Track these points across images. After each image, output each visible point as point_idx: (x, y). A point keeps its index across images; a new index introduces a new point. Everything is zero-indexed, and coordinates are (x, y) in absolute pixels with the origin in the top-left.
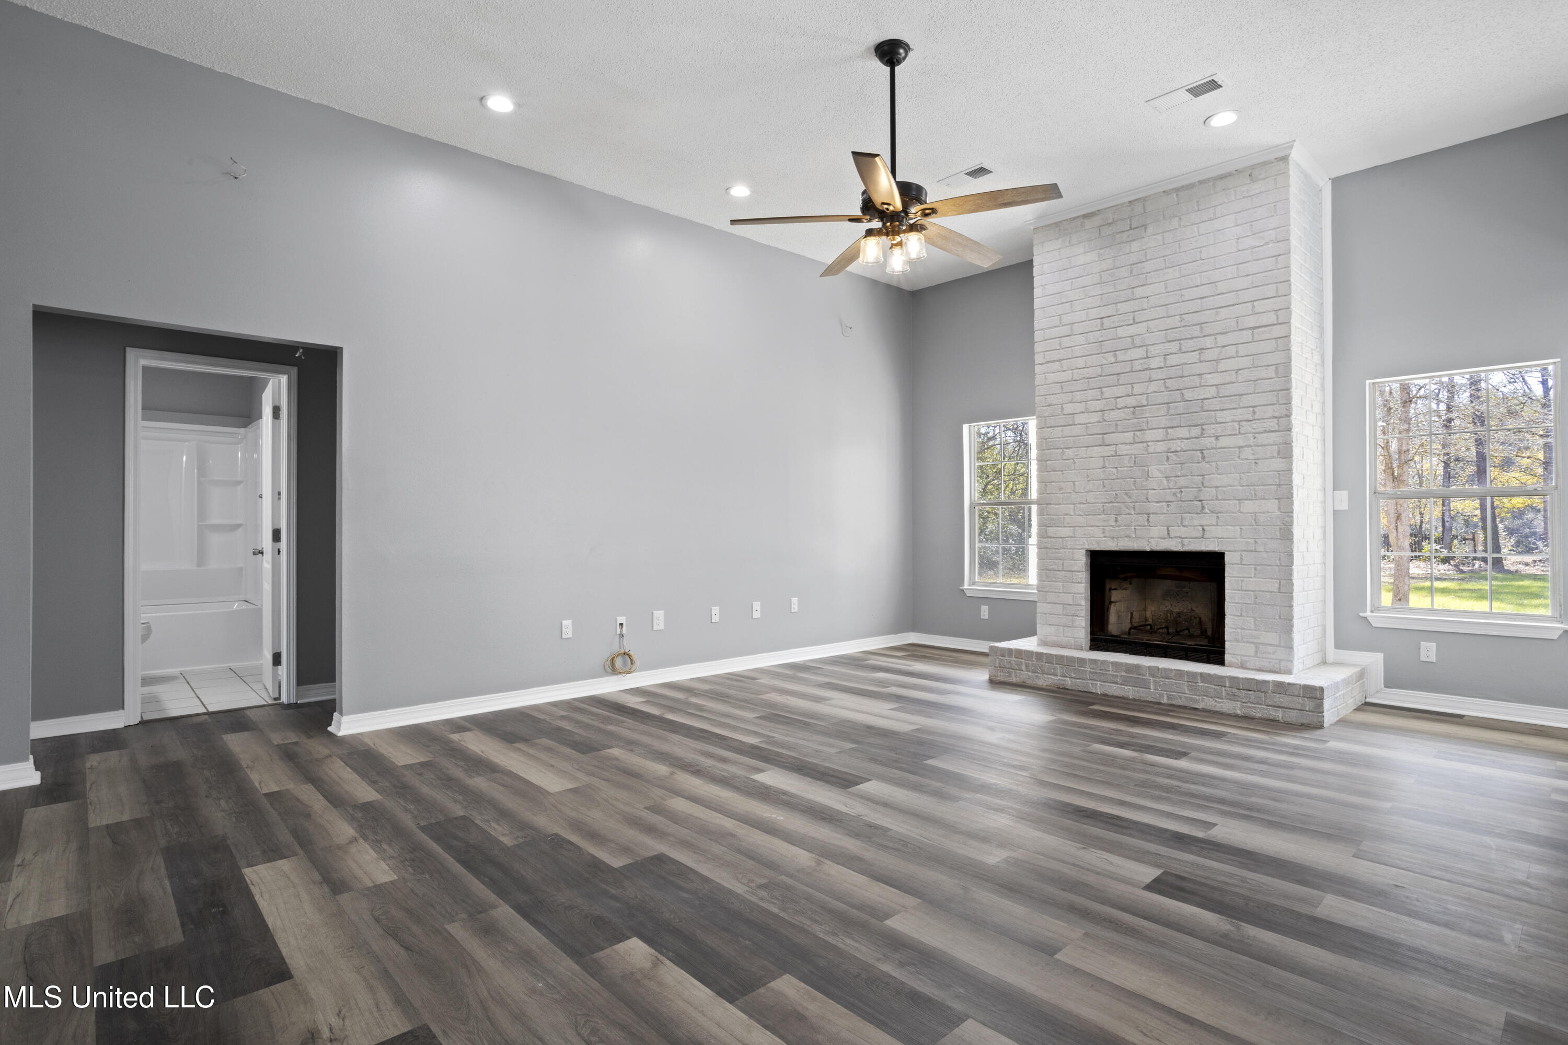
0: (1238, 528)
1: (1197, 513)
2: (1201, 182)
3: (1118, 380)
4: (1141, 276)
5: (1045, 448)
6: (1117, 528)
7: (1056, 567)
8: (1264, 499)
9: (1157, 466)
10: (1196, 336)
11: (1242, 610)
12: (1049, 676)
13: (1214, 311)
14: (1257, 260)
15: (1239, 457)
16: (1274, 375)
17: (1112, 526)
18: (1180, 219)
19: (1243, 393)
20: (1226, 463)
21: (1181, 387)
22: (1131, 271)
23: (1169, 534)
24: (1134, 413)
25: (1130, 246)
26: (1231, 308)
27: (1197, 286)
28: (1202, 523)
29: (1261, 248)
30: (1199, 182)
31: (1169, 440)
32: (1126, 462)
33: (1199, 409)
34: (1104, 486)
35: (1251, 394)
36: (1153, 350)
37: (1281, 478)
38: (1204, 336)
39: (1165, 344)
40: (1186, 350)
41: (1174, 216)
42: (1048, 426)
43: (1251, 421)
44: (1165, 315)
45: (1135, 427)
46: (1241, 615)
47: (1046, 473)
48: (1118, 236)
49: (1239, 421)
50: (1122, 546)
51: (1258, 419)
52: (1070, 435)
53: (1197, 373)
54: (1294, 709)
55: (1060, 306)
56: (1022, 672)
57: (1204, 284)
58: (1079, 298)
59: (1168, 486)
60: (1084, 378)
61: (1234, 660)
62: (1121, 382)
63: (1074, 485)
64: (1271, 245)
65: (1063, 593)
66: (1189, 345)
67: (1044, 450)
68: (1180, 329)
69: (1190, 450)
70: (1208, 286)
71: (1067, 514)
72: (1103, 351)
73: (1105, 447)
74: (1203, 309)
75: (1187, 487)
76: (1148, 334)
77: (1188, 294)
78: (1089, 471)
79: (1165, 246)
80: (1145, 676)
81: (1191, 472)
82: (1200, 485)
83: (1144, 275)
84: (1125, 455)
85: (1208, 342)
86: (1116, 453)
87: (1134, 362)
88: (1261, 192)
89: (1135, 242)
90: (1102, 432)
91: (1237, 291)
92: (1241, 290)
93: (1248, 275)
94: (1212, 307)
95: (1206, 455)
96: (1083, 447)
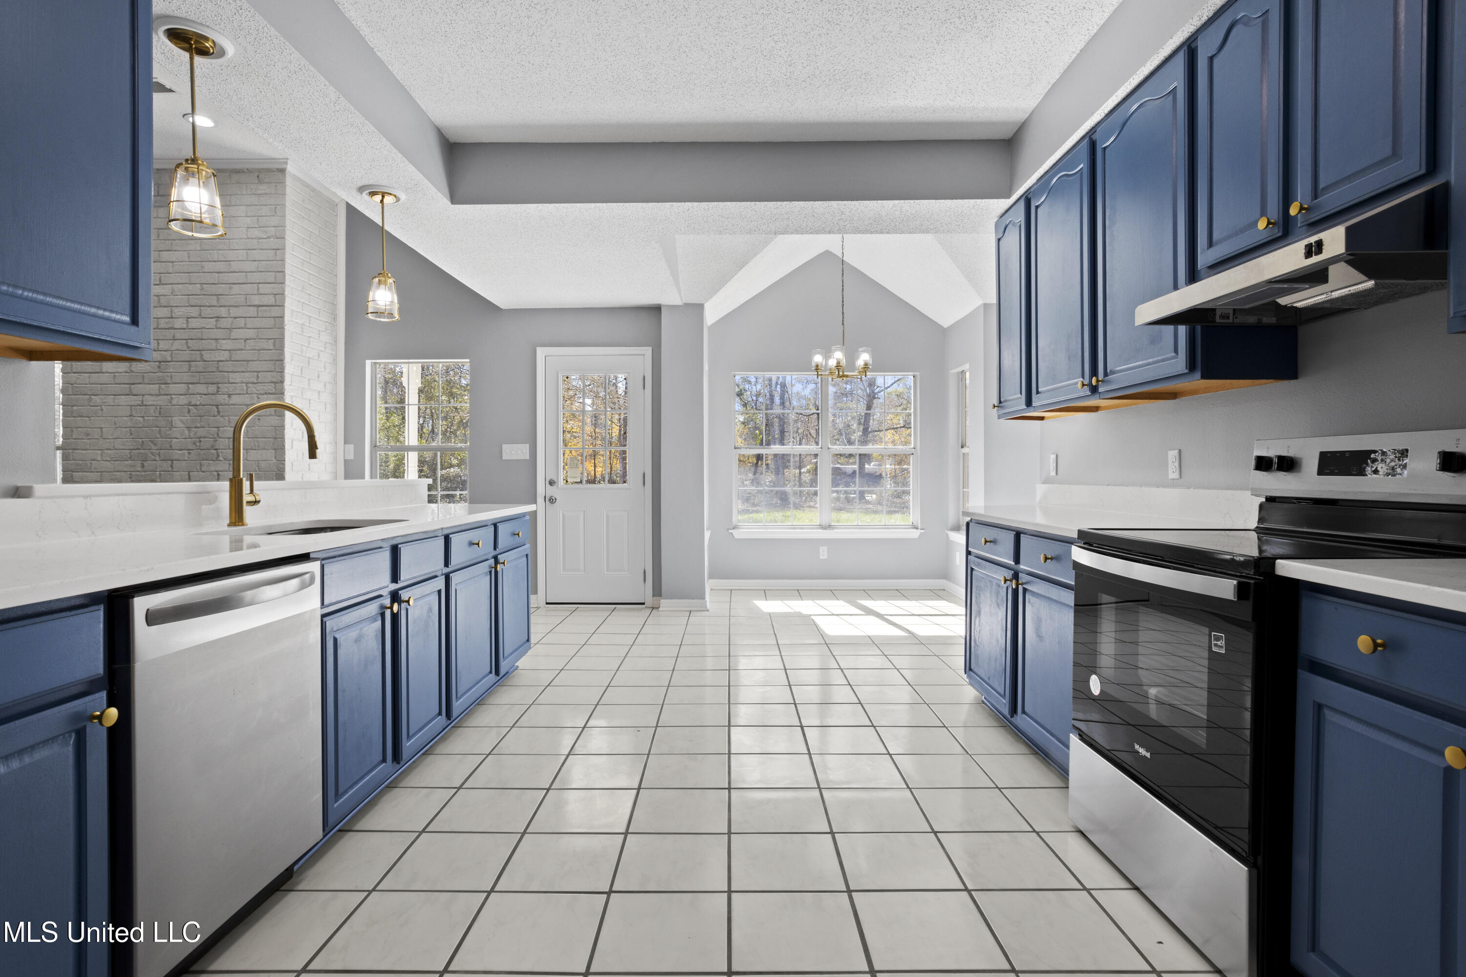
1: (213, 460)
2: (220, 171)
4: (167, 242)
5: (73, 393)
6: (143, 473)
8: (265, 449)
9: (180, 417)
10: (214, 304)
13: (228, 285)
14: (262, 249)
16: (272, 347)
17: (138, 471)
19: (249, 359)
21: (201, 348)
24: (159, 367)
26: (242, 286)
27: (215, 261)
28: (217, 469)
29: (265, 240)
31: (190, 395)
32: (152, 411)
33: (215, 370)
34: (131, 434)
35: (255, 361)
36: (177, 312)
37: (277, 432)
38: (221, 306)
39: (187, 308)
40: (206, 316)
42: (76, 371)
43: (256, 383)
44: (187, 282)
45: (160, 380)
47: (73, 418)
49: (247, 383)
51: (262, 383)
52: (98, 382)
53: (214, 338)
57: (221, 261)
59: (189, 436)
63: (102, 431)
64: (271, 239)
66: (207, 311)
68: (200, 296)
69: (208, 405)
70: (224, 263)
71: (94, 460)
73: (132, 397)
74: (220, 282)
75: (205, 437)
76: (173, 297)
77: (208, 266)
78: (116, 419)
81: (209, 425)
82: (216, 436)
83: (170, 242)
84: (151, 405)
85: (223, 312)
86: (142, 403)
87: (160, 320)
88: (265, 194)
89: (162, 209)
90: (129, 382)
91: (246, 272)
92: (249, 272)
93: (255, 261)
94: (226, 282)
95: (221, 410)
96: (111, 395)
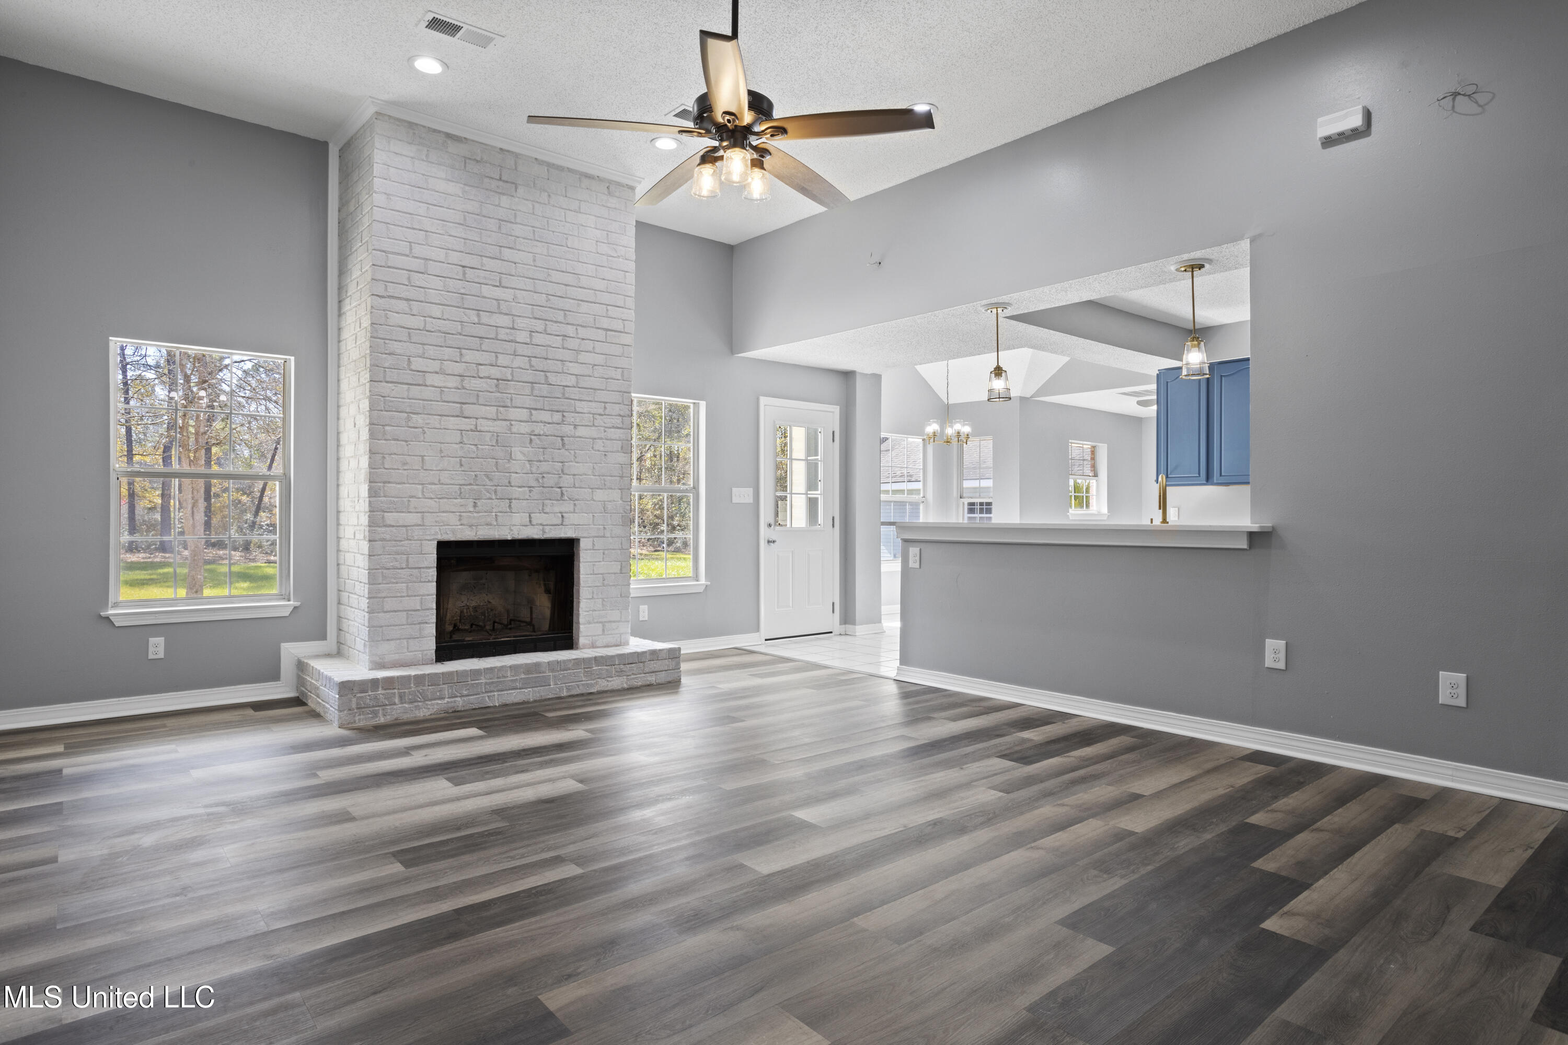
0: (591, 515)
1: (557, 500)
2: (570, 170)
3: (481, 344)
4: (510, 237)
5: (383, 409)
6: (475, 515)
7: (397, 564)
8: (611, 489)
9: (520, 448)
10: (560, 320)
11: (593, 593)
12: (433, 702)
13: (577, 302)
14: (611, 268)
15: (593, 448)
16: (620, 378)
17: (470, 512)
18: (549, 196)
19: (596, 387)
20: (583, 452)
21: (545, 369)
22: (500, 227)
23: (530, 521)
24: (497, 386)
25: (499, 199)
26: (590, 304)
27: (563, 272)
28: (561, 510)
29: (613, 259)
30: (568, 168)
31: (532, 422)
32: (488, 439)
33: (560, 396)
34: (461, 465)
35: (603, 390)
37: (624, 471)
38: (567, 324)
39: (532, 320)
40: (552, 333)
41: (545, 191)
42: (388, 379)
43: (602, 415)
44: (532, 289)
45: (499, 402)
46: (593, 598)
47: (384, 442)
48: (486, 180)
49: (593, 414)
50: (481, 535)
51: (608, 415)
52: (420, 397)
53: (561, 359)
54: (662, 671)
55: (410, 230)
56: (395, 707)
57: (568, 272)
58: (437, 231)
59: (531, 470)
60: (440, 331)
61: (587, 642)
62: (484, 348)
63: (423, 460)
64: (621, 260)
65: (408, 596)
66: (553, 328)
67: (382, 411)
68: (546, 309)
69: (551, 436)
70: (571, 275)
71: (412, 497)
72: (465, 306)
73: (463, 419)
74: (567, 296)
75: (548, 473)
76: (514, 304)
77: (556, 276)
78: (442, 445)
79: (534, 216)
81: (553, 458)
82: (560, 472)
83: (513, 238)
84: (487, 432)
85: (570, 330)
86: (476, 428)
87: (499, 329)
88: (615, 208)
89: (505, 197)
90: (460, 401)
91: (596, 290)
92: (598, 291)
93: (604, 279)
94: (575, 298)
95: (566, 442)
96: (436, 415)
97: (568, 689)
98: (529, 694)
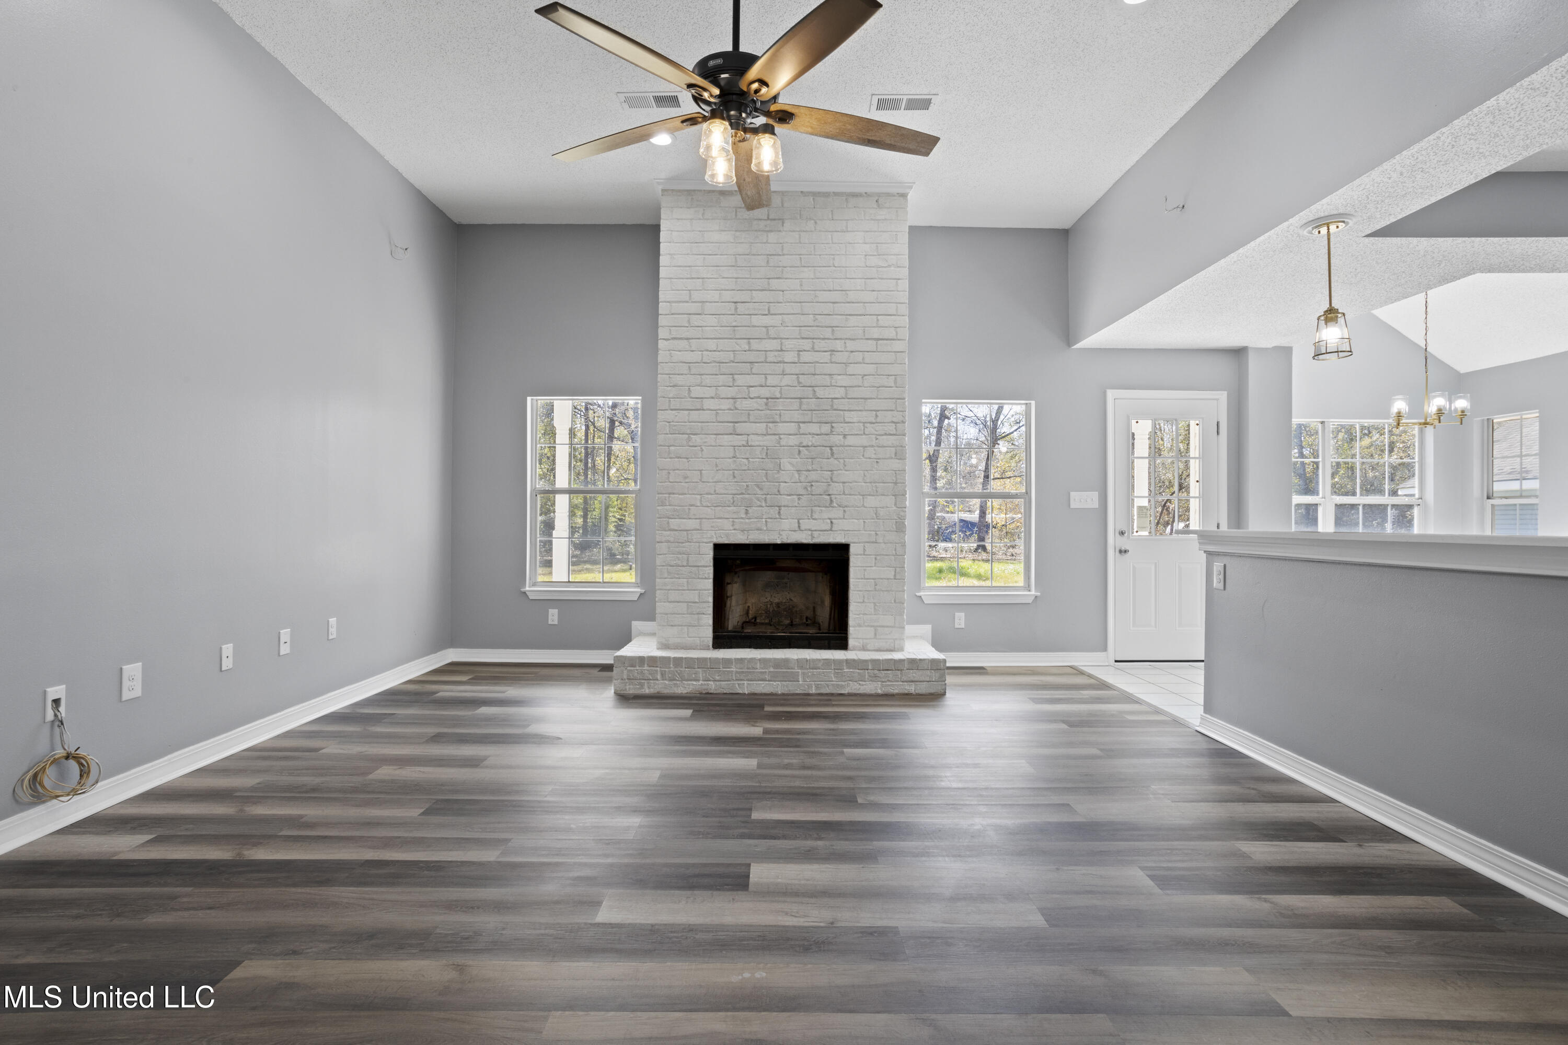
0: (862, 521)
1: (826, 507)
2: (836, 194)
3: (751, 368)
4: (778, 269)
5: (668, 432)
6: (747, 521)
7: (679, 563)
8: (884, 495)
9: (789, 459)
10: (828, 337)
11: (864, 597)
12: (689, 682)
13: (845, 317)
14: (882, 279)
15: (863, 455)
16: (893, 385)
17: (742, 518)
18: (816, 223)
19: (866, 397)
20: (853, 460)
21: (813, 385)
22: (768, 261)
23: (799, 527)
24: (766, 404)
25: (767, 236)
26: (859, 317)
27: (830, 291)
28: (830, 517)
29: (884, 269)
30: (834, 192)
31: (801, 434)
32: (758, 452)
33: (829, 408)
34: (734, 477)
35: (874, 398)
36: (788, 344)
37: (898, 477)
38: (836, 339)
39: (799, 341)
40: (819, 349)
41: (810, 219)
42: (672, 408)
43: (874, 423)
44: (799, 312)
45: (768, 418)
46: (863, 602)
47: (669, 460)
48: (755, 222)
49: (864, 423)
50: (752, 539)
51: (880, 423)
52: (698, 420)
53: (828, 373)
54: (924, 681)
55: (689, 280)
56: (657, 682)
57: (836, 290)
58: (712, 276)
59: (799, 480)
60: (715, 362)
61: (857, 644)
62: (754, 371)
63: (701, 474)
64: (892, 268)
65: (688, 590)
66: (820, 345)
67: (667, 434)
68: (813, 328)
69: (820, 446)
70: (839, 292)
71: (692, 505)
72: (737, 337)
73: (736, 436)
74: (835, 313)
75: (817, 482)
76: (782, 328)
77: (823, 296)
78: (718, 460)
79: (801, 245)
80: (794, 669)
81: (821, 467)
82: (829, 480)
83: (781, 269)
84: (757, 446)
85: (839, 345)
86: (748, 443)
87: (768, 352)
88: (886, 219)
89: (772, 234)
90: (733, 421)
91: (864, 303)
92: (867, 303)
93: (874, 291)
94: (843, 313)
95: (835, 451)
96: (712, 434)
97: (817, 687)
98: (778, 687)
